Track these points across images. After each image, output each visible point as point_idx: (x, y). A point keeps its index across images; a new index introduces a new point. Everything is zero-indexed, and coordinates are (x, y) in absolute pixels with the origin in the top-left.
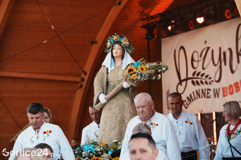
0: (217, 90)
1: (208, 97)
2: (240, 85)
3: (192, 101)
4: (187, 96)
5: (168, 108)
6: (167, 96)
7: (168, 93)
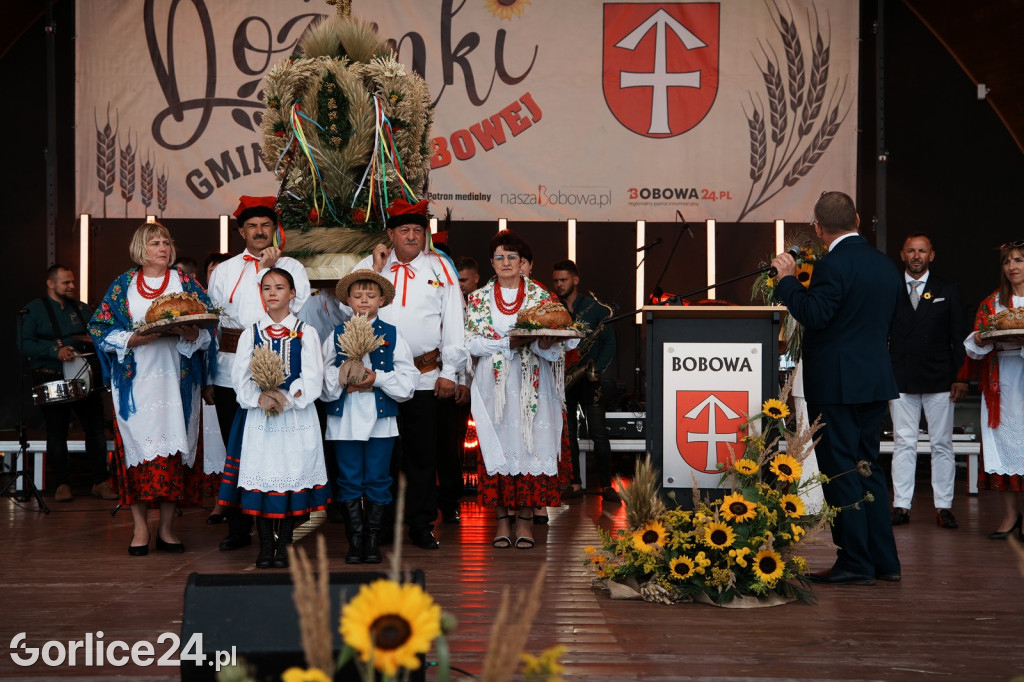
2: (450, 148)
3: (230, 175)
4: (208, 158)
5: (101, 187)
6: (99, 146)
7: (105, 137)
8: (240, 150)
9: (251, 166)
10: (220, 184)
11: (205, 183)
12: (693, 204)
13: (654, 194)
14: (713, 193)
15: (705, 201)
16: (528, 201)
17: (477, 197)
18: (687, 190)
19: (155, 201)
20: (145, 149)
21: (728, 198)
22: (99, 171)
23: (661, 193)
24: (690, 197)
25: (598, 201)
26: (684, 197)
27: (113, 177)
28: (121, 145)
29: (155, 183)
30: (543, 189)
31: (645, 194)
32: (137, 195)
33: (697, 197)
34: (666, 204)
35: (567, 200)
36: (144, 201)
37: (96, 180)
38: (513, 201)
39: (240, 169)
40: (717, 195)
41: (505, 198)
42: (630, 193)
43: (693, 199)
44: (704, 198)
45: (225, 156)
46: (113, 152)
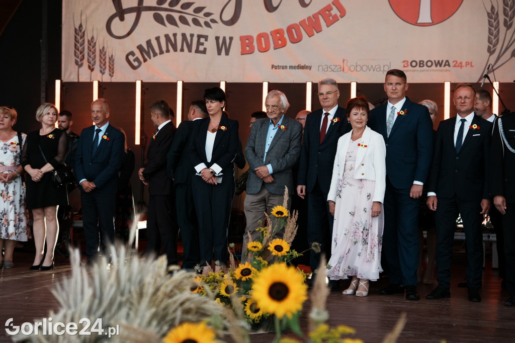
0: (224, 38)
1: (197, 51)
2: (286, 36)
3: (152, 54)
4: (138, 44)
5: (77, 63)
6: (76, 38)
7: (79, 32)
8: (158, 39)
9: (164, 49)
10: (145, 60)
11: (137, 60)
12: (446, 71)
13: (420, 64)
14: (461, 63)
15: (454, 68)
16: (336, 70)
17: (303, 67)
18: (442, 61)
19: (107, 71)
20: (102, 38)
21: (472, 66)
22: (75, 52)
23: (425, 63)
24: (444, 66)
25: (382, 69)
26: (441, 66)
27: (83, 56)
28: (88, 37)
29: (107, 60)
30: (345, 62)
31: (414, 64)
32: (97, 68)
33: (449, 65)
34: (428, 71)
35: (362, 68)
36: (101, 71)
37: (74, 58)
38: (326, 70)
39: (157, 50)
40: (464, 64)
41: (321, 68)
42: (403, 63)
43: (447, 67)
44: (454, 66)
45: (149, 43)
46: (84, 41)
